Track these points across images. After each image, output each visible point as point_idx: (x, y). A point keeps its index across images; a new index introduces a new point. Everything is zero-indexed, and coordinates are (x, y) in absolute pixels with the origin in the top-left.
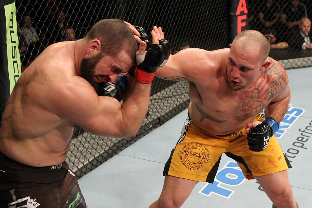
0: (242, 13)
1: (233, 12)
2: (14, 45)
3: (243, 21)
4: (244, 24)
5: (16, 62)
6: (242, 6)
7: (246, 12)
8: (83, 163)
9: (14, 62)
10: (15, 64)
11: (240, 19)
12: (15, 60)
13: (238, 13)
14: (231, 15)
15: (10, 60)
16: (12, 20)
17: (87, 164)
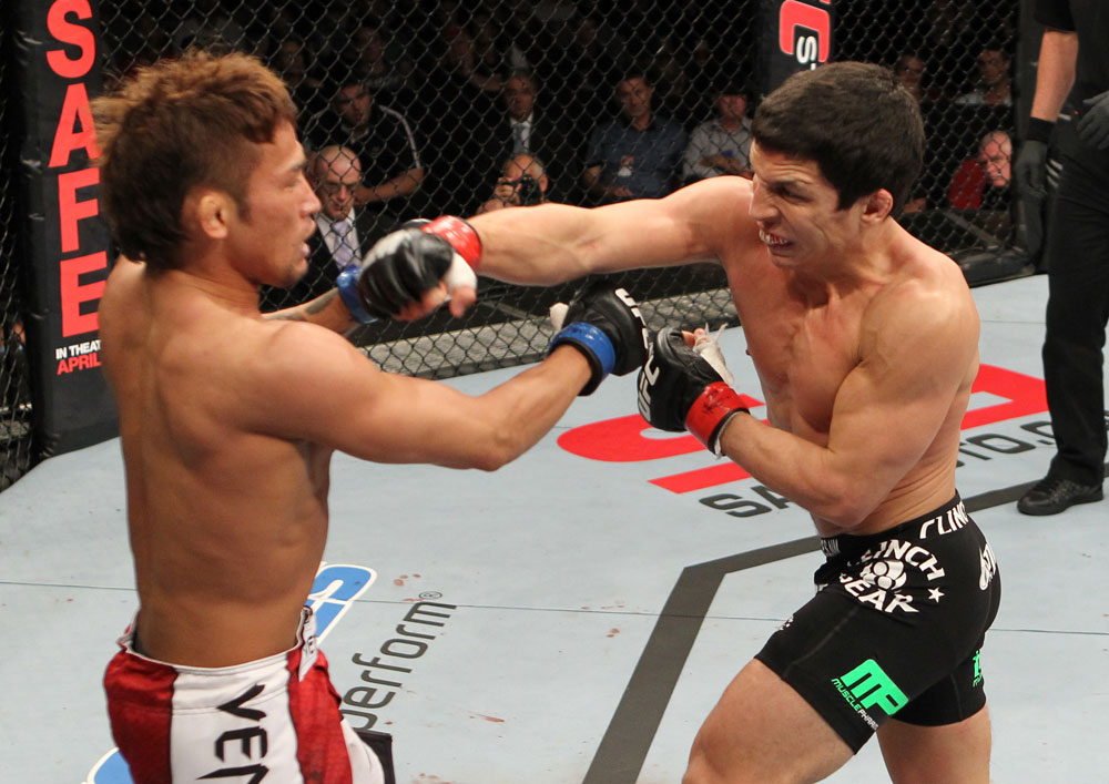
0: (79, 160)
1: (36, 158)
3: (83, 195)
4: (91, 208)
6: (77, 128)
7: (96, 151)
11: (68, 185)
13: (59, 157)
14: (27, 169)
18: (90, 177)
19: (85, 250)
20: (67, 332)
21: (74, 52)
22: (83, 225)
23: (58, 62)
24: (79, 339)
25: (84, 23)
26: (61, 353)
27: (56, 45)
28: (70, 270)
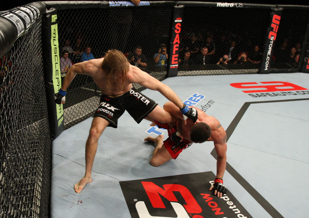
0: (177, 43)
1: (172, 42)
2: (55, 47)
3: (176, 47)
4: (177, 49)
5: (57, 56)
6: (177, 39)
7: (179, 42)
8: (88, 112)
9: (55, 56)
10: (56, 57)
11: (175, 46)
12: (56, 54)
13: (174, 43)
14: (170, 44)
15: (53, 55)
16: (55, 34)
17: (90, 113)
18: (178, 45)
19: (176, 54)
20: (172, 63)
21: (178, 30)
22: (176, 51)
23: (176, 31)
24: (173, 65)
25: (180, 27)
26: (171, 66)
27: (176, 29)
28: (174, 56)
